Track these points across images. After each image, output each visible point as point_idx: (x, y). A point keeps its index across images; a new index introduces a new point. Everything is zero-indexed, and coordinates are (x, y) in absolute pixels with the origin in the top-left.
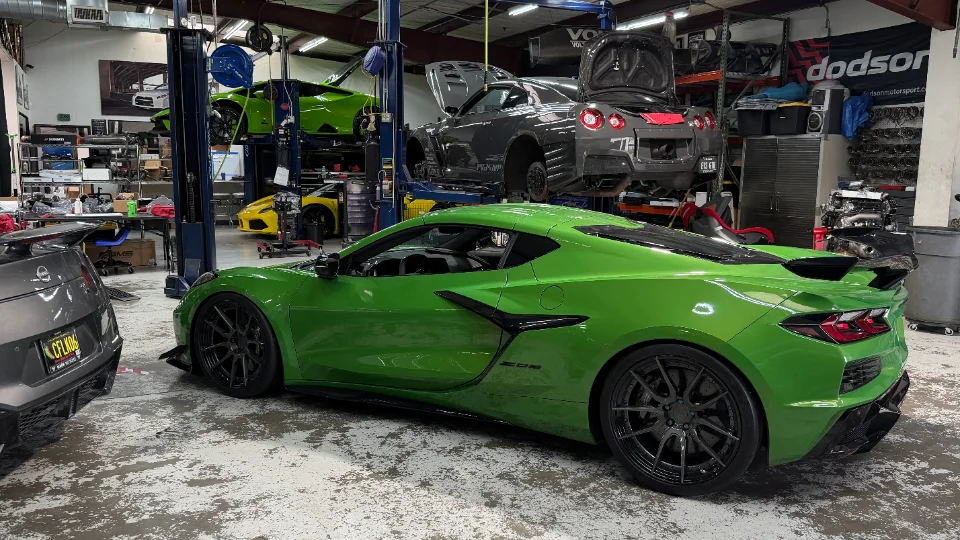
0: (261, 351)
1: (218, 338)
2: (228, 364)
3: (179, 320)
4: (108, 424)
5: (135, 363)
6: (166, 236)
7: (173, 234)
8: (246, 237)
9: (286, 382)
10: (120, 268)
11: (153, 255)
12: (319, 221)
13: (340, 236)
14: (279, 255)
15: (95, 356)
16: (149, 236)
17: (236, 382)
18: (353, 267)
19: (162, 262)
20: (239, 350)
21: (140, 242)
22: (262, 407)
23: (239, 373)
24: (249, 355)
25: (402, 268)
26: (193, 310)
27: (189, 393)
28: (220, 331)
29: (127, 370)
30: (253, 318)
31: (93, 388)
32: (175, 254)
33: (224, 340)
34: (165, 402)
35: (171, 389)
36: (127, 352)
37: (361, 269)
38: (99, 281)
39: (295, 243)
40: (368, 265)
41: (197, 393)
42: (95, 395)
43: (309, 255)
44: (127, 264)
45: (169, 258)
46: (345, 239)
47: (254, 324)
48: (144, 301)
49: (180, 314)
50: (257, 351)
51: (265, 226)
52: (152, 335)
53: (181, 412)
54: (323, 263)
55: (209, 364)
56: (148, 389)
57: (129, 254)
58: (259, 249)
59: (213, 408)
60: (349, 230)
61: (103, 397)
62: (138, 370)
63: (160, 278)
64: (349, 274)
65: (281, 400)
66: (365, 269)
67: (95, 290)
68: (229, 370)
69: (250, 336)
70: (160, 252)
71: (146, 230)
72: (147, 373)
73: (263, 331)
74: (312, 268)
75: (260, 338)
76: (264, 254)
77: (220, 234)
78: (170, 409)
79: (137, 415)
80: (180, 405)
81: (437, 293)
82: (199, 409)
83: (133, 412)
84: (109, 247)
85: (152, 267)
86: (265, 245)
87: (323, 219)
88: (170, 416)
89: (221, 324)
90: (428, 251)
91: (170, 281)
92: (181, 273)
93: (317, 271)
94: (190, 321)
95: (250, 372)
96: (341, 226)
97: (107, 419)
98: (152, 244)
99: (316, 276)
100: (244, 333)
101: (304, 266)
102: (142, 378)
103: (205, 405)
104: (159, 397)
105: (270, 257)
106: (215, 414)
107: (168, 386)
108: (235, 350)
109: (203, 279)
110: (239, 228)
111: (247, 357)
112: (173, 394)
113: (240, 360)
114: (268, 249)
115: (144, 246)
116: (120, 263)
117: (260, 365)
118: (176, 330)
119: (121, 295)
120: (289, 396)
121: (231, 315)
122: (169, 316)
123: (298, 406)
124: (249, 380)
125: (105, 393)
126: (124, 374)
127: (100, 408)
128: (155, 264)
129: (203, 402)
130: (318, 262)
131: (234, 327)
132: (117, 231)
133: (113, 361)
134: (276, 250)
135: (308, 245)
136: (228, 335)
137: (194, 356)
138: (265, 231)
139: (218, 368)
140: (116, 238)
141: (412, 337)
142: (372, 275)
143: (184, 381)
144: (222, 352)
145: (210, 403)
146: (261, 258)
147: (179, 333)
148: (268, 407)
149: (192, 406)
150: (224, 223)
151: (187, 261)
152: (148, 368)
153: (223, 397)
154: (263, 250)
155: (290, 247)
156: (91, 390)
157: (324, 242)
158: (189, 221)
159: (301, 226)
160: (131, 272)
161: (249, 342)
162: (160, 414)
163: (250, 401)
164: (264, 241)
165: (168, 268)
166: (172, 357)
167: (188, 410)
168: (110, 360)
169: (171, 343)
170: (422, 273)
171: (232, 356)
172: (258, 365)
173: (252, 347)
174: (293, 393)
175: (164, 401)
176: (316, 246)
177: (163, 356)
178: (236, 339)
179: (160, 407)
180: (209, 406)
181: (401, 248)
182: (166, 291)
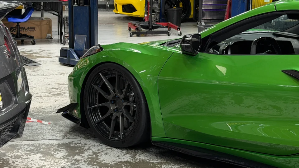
0: (134, 112)
1: (102, 99)
2: (108, 121)
3: (72, 82)
4: (19, 160)
5: (38, 115)
6: (60, 16)
7: (66, 14)
8: (119, 19)
9: (153, 138)
10: (26, 40)
11: (50, 31)
12: (178, 6)
13: (195, 20)
14: (145, 34)
15: (12, 107)
16: (47, 15)
17: (113, 135)
18: (210, 47)
19: (56, 37)
20: (117, 110)
21: (40, 20)
22: (134, 157)
23: (117, 128)
24: (125, 114)
25: (253, 48)
26: (83, 77)
27: (78, 140)
28: (103, 93)
29: (32, 120)
30: (129, 85)
31: (10, 131)
32: (67, 30)
33: (107, 101)
34: (61, 146)
35: (65, 137)
36: (34, 105)
37: (218, 48)
38: (16, 49)
39: (159, 24)
40: (223, 45)
41: (84, 141)
42: (12, 137)
43: (169, 35)
44: (31, 37)
45: (62, 34)
46: (199, 23)
47: (129, 89)
48: (43, 67)
49: (73, 78)
50: (131, 111)
51: (134, 10)
52: (50, 94)
53: (73, 155)
54: (188, 42)
55: (94, 119)
56: (48, 136)
57: (33, 29)
58: (130, 29)
59: (96, 154)
60: (203, 15)
61: (17, 139)
62: (40, 121)
63: (55, 49)
64: (208, 52)
65: (148, 152)
66: (221, 48)
67: (14, 56)
68: (109, 125)
69: (126, 99)
70: (55, 28)
71: (46, 10)
72: (47, 123)
73: (137, 95)
74: (178, 46)
75: (134, 101)
76: (133, 33)
77: (102, 15)
78: (64, 152)
79: (40, 155)
80: (72, 150)
81: (284, 71)
82: (86, 154)
83: (38, 153)
84: (18, 23)
85: (49, 40)
86: (134, 25)
87: (181, 5)
88: (64, 158)
89: (104, 87)
90: (275, 35)
91: (64, 52)
92: (72, 46)
93: (182, 48)
94: (81, 85)
95: (125, 129)
96: (196, 11)
97: (18, 157)
98: (49, 22)
99: (181, 52)
100: (122, 96)
101: (171, 44)
102: (43, 127)
103: (91, 151)
104: (56, 142)
105: (138, 36)
106: (98, 159)
107: (62, 134)
108: (114, 110)
109: (91, 51)
110: (114, 11)
111: (123, 115)
112: (66, 141)
113: (117, 117)
114: (137, 29)
115: (44, 23)
116: (25, 36)
117: (133, 124)
118: (70, 91)
119: (28, 61)
120: (154, 150)
121: (112, 81)
122: (65, 79)
123: (161, 158)
124: (124, 134)
125: (18, 136)
126: (31, 123)
127: (14, 147)
128: (51, 38)
129: (89, 149)
130: (184, 40)
131: (114, 91)
132: (23, 11)
133: (24, 112)
134: (143, 30)
135: (169, 27)
136: (110, 97)
137: (83, 112)
138: (134, 14)
139: (100, 123)
140: (23, 17)
141: (258, 108)
142: (227, 53)
143: (74, 131)
144: (104, 110)
145: (94, 150)
146: (131, 36)
147: (71, 93)
148: (137, 157)
149: (82, 152)
150: (104, 7)
151: (76, 37)
152: (48, 119)
153: (104, 146)
154: (133, 30)
155: (154, 28)
156: (9, 133)
157: (181, 24)
158: (79, 4)
159: (163, 11)
160: (34, 43)
161: (125, 104)
162: (57, 156)
163: (124, 151)
164: (134, 22)
165: (61, 41)
166: (66, 112)
167: (78, 154)
168: (23, 111)
169: (65, 101)
170: (269, 53)
171: (112, 114)
172: (131, 123)
173: (128, 108)
174: (158, 148)
175: (59, 145)
176: (175, 28)
177: (59, 111)
178: (114, 101)
179: (57, 150)
180: (93, 152)
181: (252, 31)
182: (61, 60)
